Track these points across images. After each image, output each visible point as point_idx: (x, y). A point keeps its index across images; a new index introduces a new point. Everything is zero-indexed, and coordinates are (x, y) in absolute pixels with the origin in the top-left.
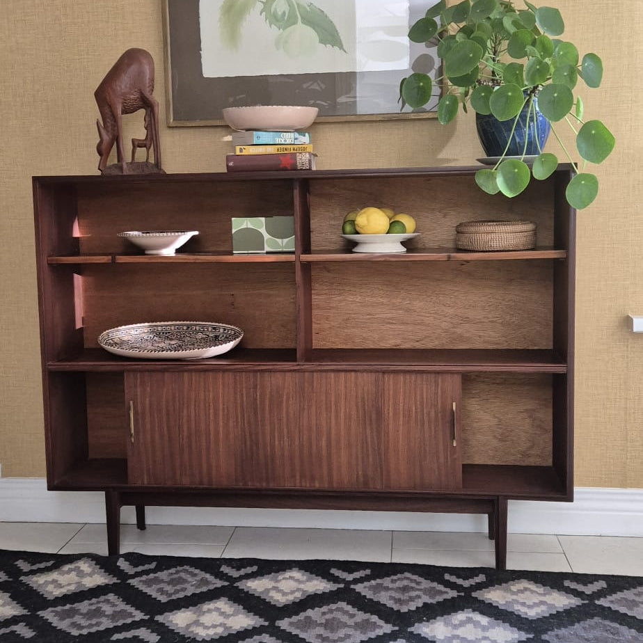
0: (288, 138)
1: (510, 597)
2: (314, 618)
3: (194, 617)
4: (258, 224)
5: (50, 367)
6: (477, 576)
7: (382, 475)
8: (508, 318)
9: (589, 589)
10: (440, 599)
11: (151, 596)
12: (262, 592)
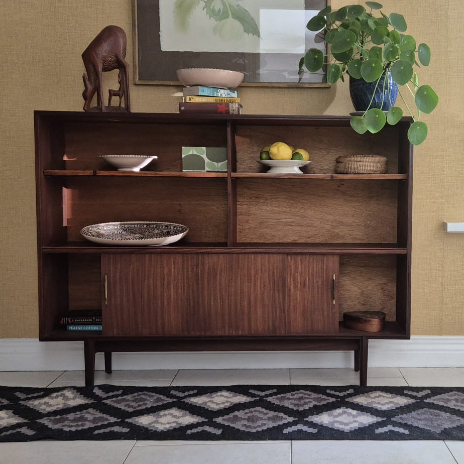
0: (223, 93)
1: (370, 400)
2: (239, 416)
3: (154, 419)
4: (201, 152)
5: (43, 250)
6: (348, 390)
7: (285, 325)
8: (369, 222)
9: (420, 395)
10: (325, 403)
11: (121, 408)
12: (202, 404)
